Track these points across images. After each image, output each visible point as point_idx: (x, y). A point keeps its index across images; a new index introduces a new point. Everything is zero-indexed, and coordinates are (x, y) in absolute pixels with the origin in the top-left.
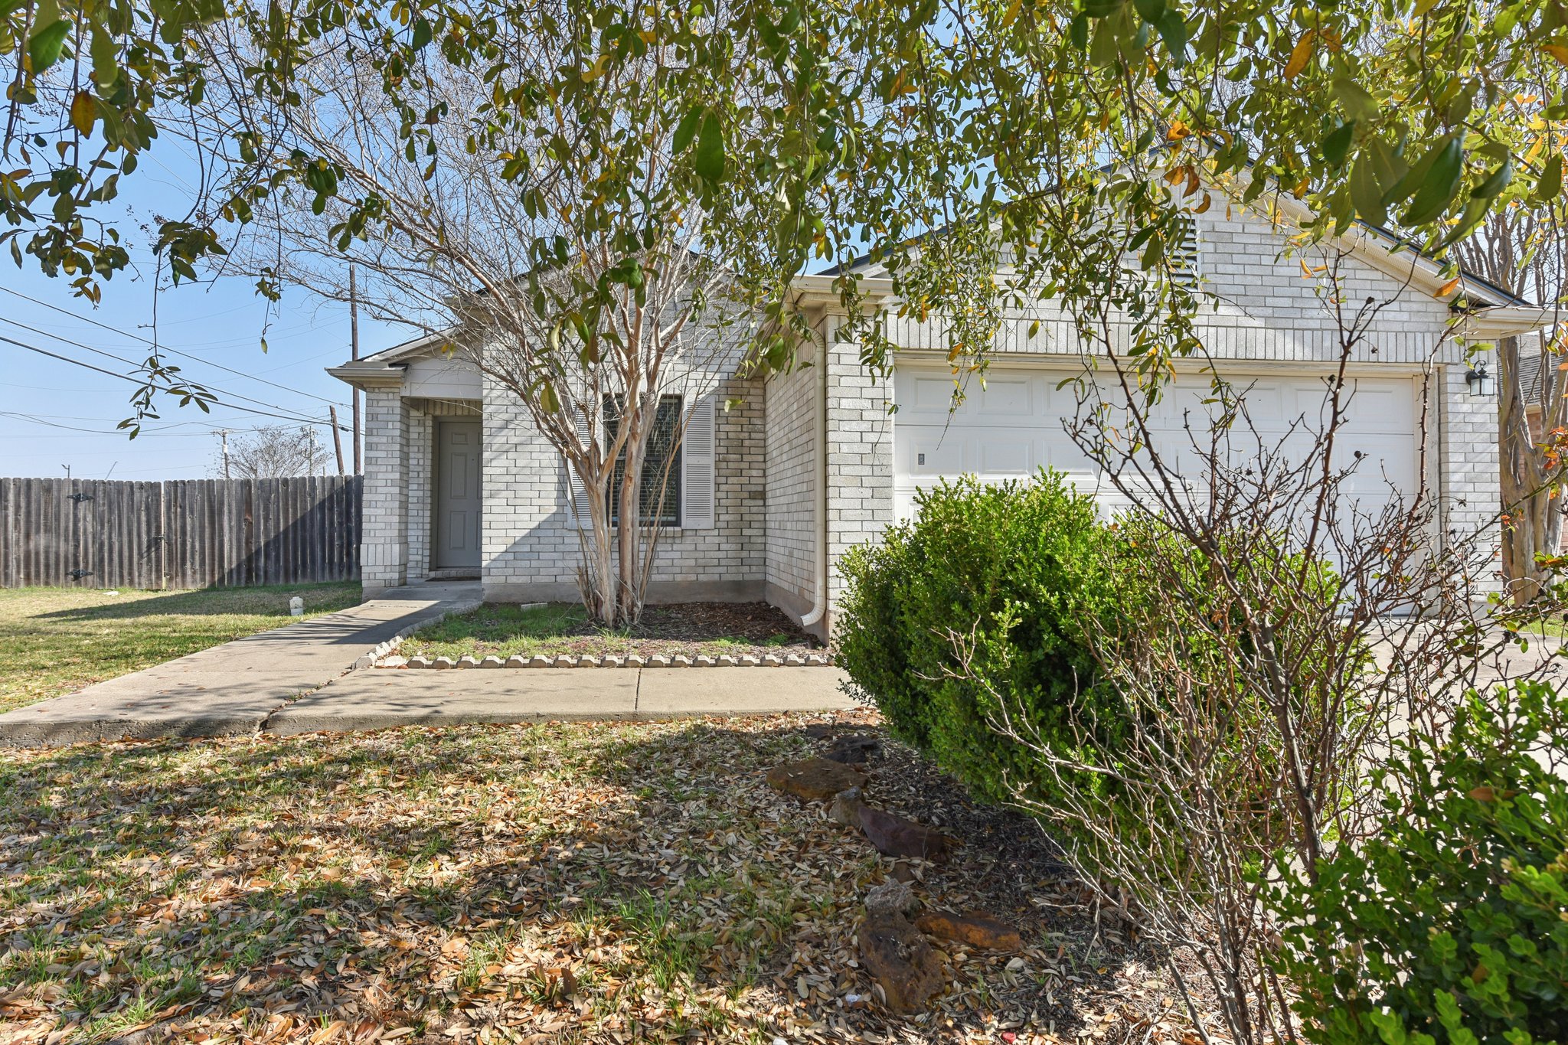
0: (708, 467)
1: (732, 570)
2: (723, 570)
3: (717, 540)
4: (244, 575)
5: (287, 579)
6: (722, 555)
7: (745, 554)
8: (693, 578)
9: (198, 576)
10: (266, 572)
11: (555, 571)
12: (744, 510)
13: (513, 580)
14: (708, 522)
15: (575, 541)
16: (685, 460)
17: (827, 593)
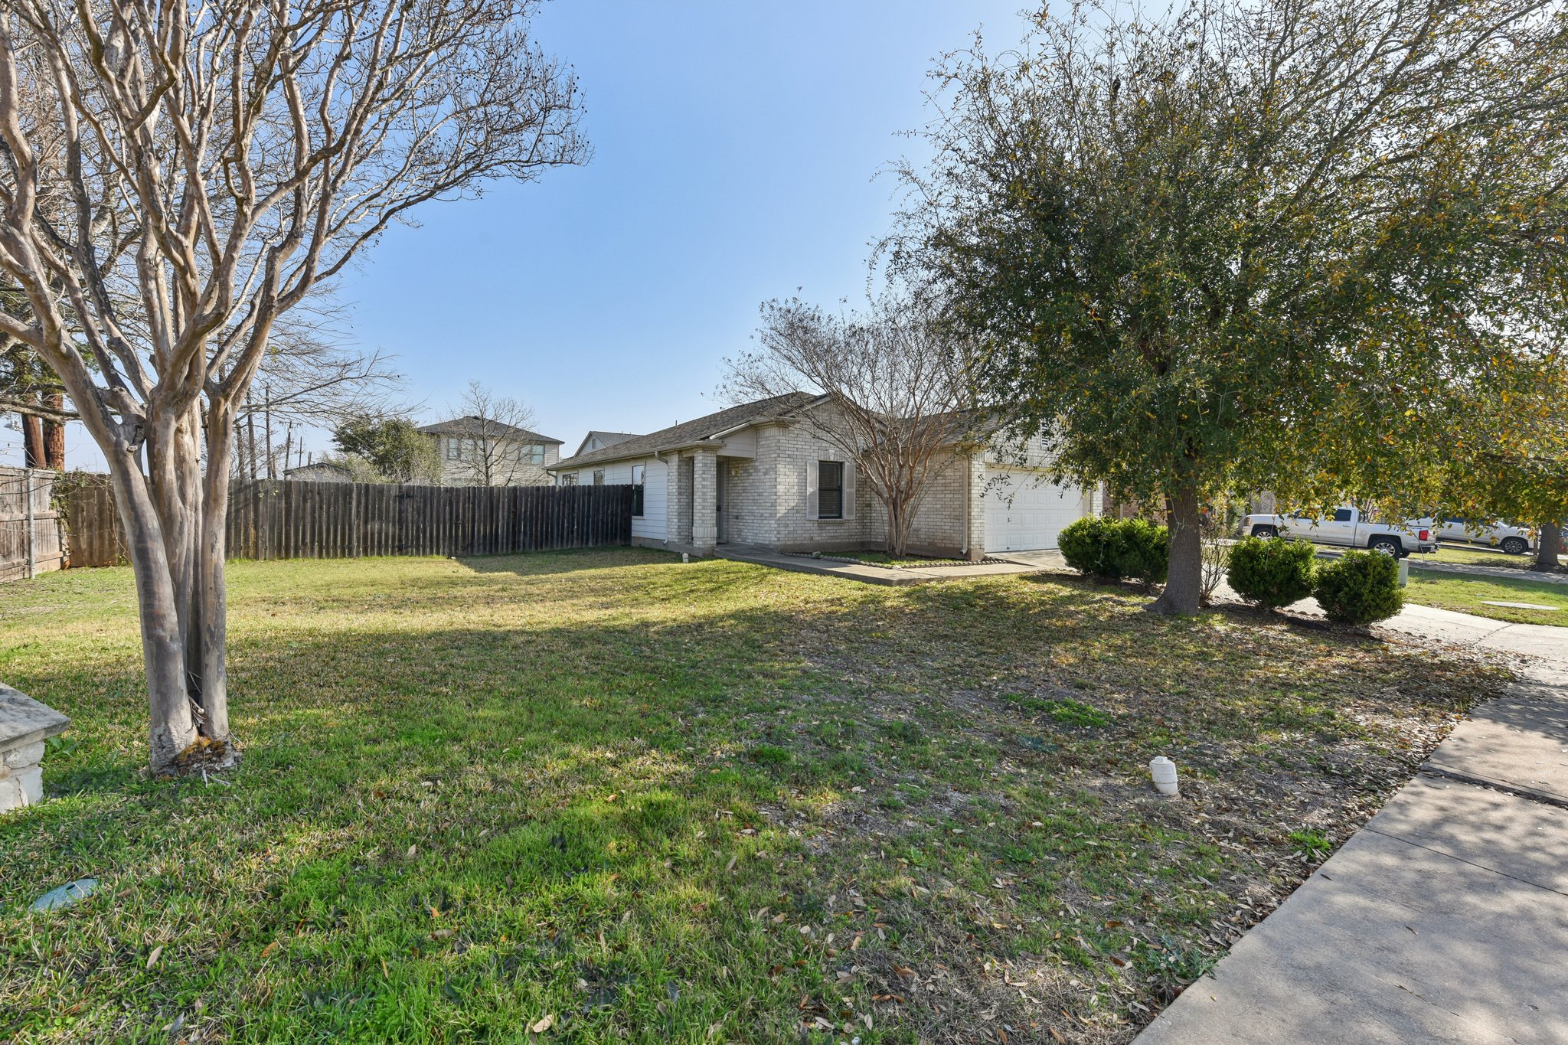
0: (852, 493)
1: (860, 537)
2: (857, 537)
3: (855, 524)
4: (511, 546)
6: (857, 530)
7: (864, 530)
8: (847, 540)
9: (482, 549)
11: (802, 539)
12: (864, 511)
13: (788, 543)
14: (853, 517)
15: (809, 525)
16: (846, 490)
17: (969, 543)
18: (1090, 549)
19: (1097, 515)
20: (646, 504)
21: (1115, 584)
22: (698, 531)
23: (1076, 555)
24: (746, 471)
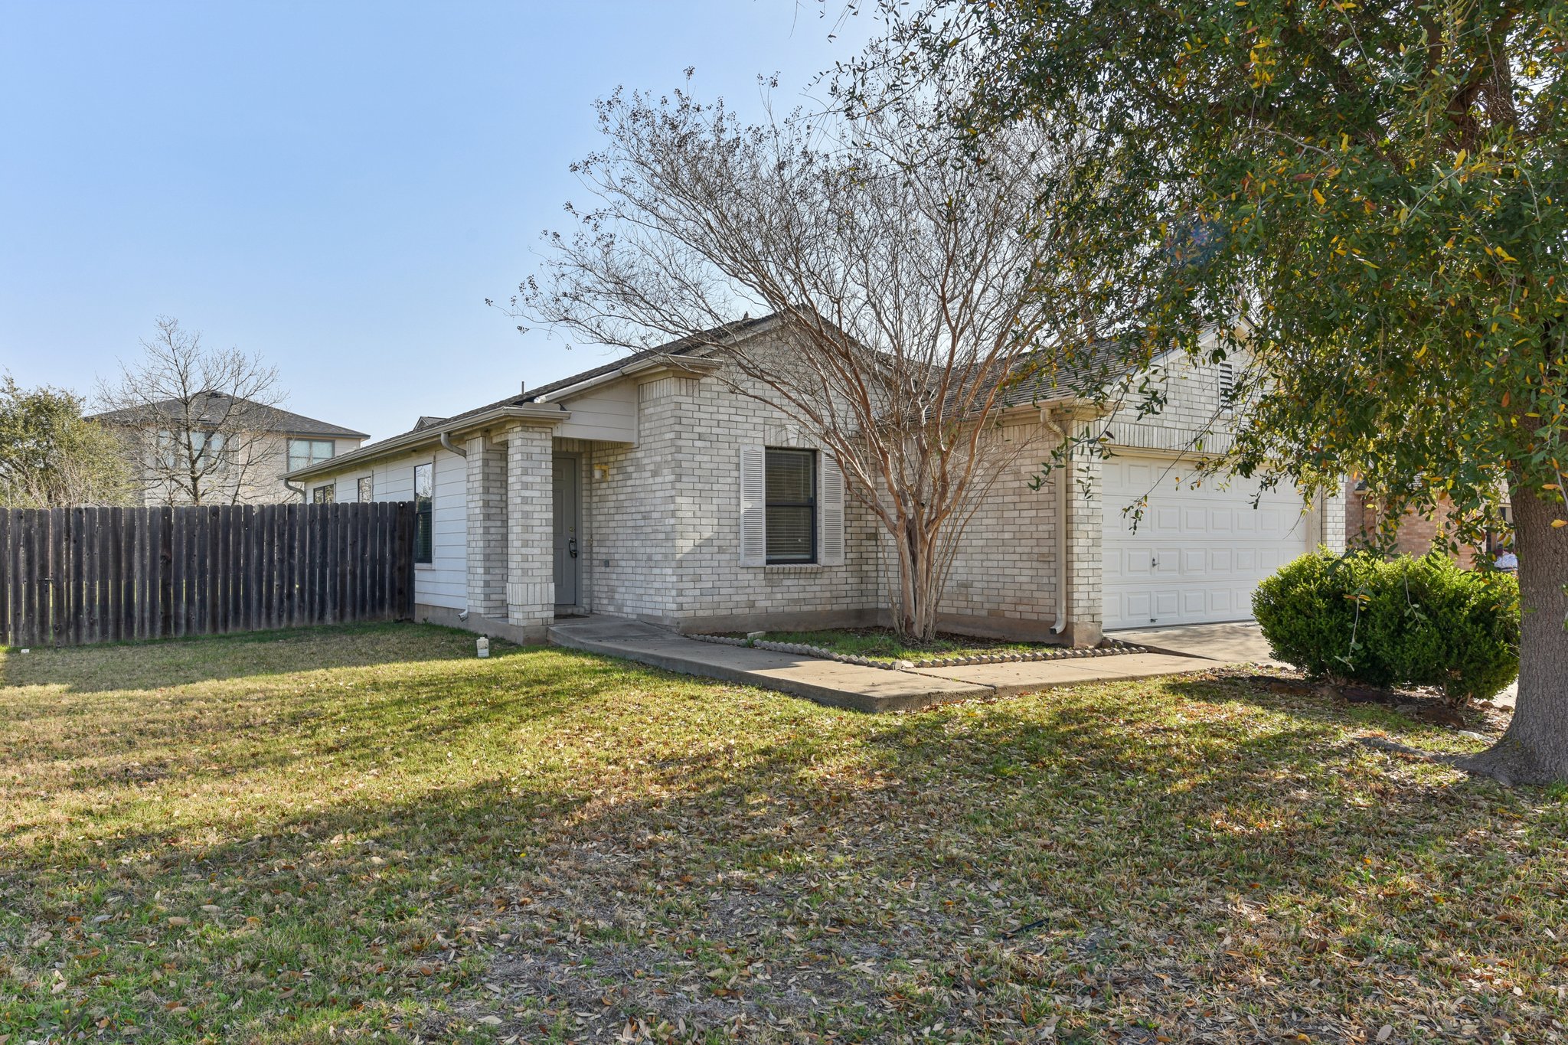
0: (838, 512)
1: (855, 600)
2: (848, 600)
3: (844, 575)
4: (159, 625)
5: (215, 629)
6: (848, 587)
7: (863, 586)
8: (829, 607)
9: (97, 628)
10: (188, 621)
11: (731, 605)
12: (863, 549)
13: (700, 613)
14: (840, 560)
15: (746, 577)
16: (824, 506)
17: (1069, 611)
18: (1323, 623)
19: (1336, 545)
20: (437, 540)
21: (1381, 699)
22: (515, 593)
23: (1293, 635)
24: (621, 469)
